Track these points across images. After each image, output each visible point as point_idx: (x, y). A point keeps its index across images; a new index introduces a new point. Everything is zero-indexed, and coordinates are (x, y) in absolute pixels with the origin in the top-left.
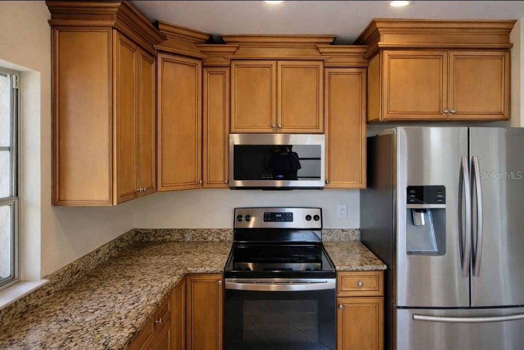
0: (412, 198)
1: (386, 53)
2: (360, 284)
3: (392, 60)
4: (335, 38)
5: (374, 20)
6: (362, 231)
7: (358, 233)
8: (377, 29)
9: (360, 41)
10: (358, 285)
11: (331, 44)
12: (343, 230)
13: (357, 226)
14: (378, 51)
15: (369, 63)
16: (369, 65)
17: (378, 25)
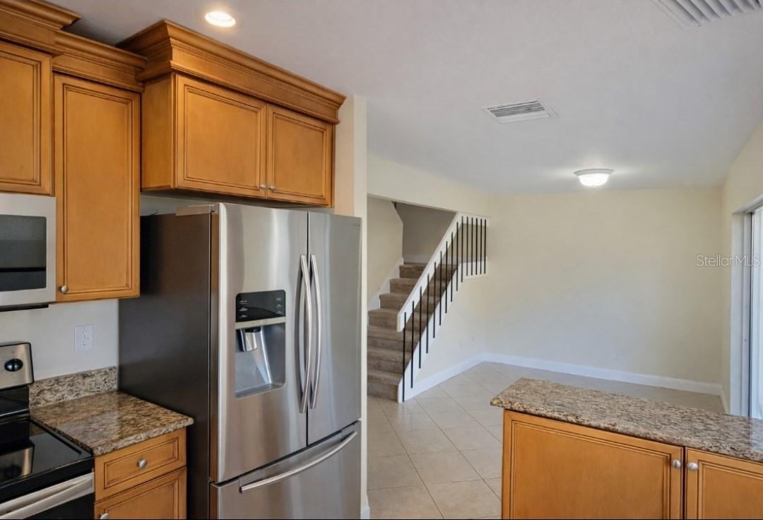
0: (244, 313)
1: (181, 81)
2: (142, 463)
3: (190, 94)
4: (76, 20)
5: (166, 22)
6: (122, 369)
7: (115, 375)
8: (169, 37)
9: (131, 45)
10: (138, 464)
11: (66, 28)
12: (85, 376)
13: (113, 361)
14: (168, 74)
15: (144, 87)
16: (144, 91)
17: (170, 31)
